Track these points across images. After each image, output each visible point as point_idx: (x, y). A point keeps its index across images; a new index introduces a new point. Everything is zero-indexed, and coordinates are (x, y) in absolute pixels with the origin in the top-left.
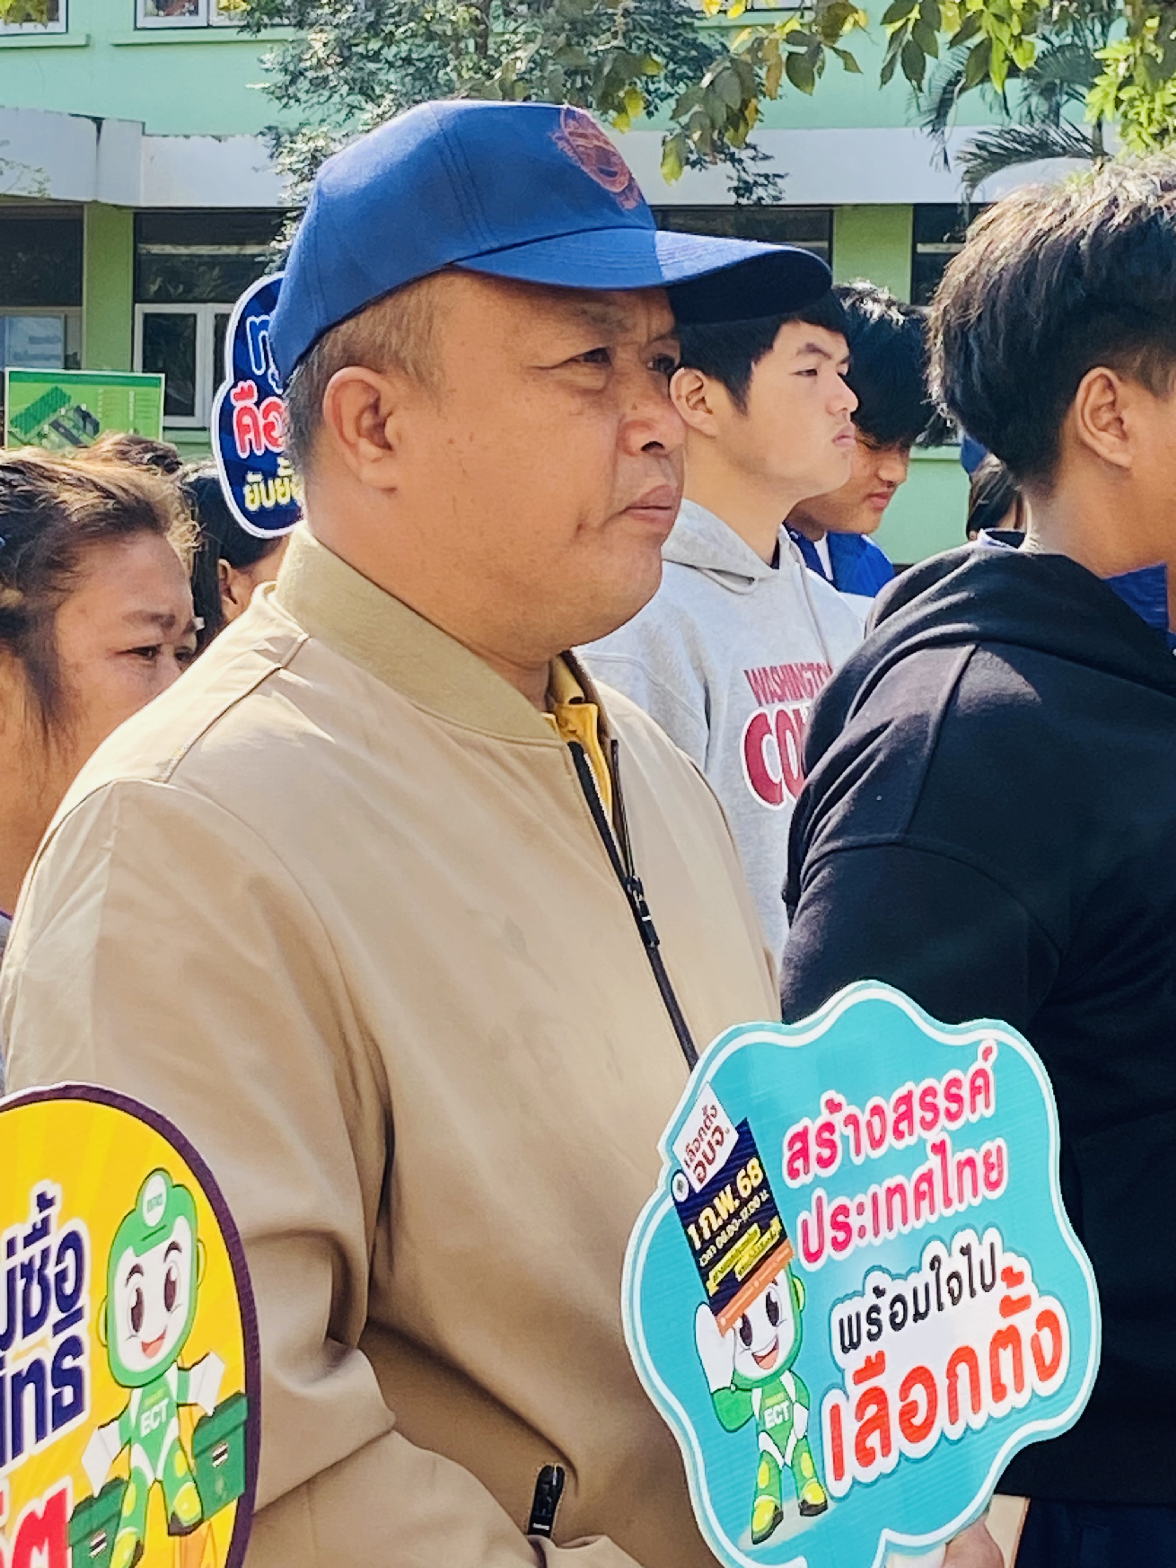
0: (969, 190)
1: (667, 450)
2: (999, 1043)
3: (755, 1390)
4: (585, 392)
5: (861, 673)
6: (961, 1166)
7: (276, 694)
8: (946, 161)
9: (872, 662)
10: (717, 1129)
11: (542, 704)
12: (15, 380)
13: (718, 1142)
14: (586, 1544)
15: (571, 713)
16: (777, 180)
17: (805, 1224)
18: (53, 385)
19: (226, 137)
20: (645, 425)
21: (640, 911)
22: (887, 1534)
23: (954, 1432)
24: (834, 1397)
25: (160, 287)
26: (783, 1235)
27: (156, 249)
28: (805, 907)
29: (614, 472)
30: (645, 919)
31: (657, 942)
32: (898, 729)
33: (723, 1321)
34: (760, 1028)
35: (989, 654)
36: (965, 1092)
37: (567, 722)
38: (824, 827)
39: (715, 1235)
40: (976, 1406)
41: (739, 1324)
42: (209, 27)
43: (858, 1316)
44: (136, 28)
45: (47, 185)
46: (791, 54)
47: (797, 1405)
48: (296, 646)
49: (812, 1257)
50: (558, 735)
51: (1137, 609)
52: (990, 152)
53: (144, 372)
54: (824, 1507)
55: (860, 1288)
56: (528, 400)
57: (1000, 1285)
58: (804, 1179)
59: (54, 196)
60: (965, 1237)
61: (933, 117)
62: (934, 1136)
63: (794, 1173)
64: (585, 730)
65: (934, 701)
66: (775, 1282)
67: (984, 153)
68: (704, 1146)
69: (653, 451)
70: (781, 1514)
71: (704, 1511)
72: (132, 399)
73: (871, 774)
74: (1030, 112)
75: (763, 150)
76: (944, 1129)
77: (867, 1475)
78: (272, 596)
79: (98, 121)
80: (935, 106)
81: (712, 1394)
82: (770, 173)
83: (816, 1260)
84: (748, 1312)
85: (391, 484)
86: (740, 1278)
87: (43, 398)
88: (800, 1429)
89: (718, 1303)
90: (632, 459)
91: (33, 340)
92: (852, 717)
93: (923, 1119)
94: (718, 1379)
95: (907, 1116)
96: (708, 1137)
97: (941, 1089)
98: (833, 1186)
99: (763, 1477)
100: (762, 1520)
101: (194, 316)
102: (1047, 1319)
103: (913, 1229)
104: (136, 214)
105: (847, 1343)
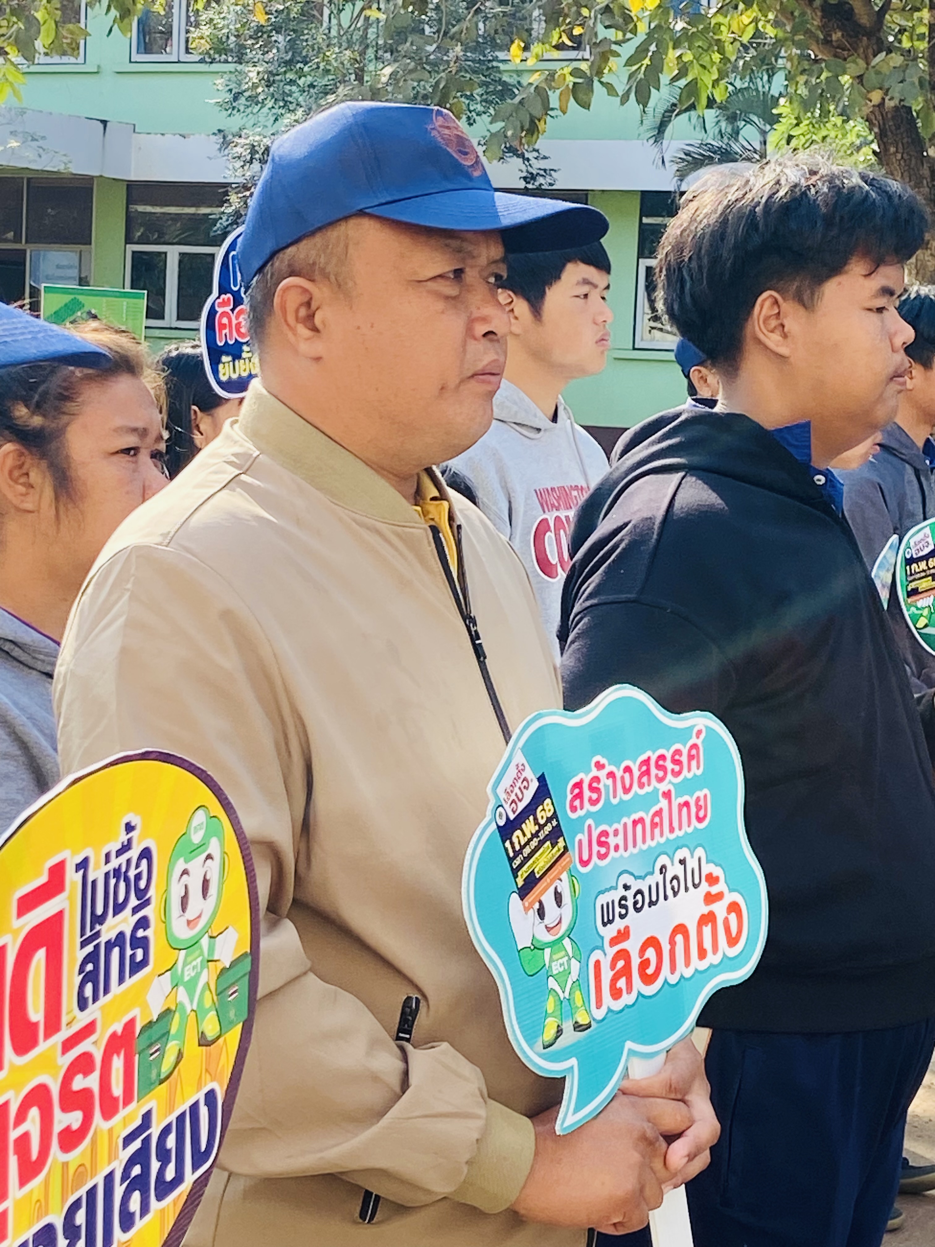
0: (679, 183)
1: (499, 335)
2: (707, 727)
3: (546, 950)
4: (447, 298)
5: (609, 490)
6: (681, 806)
7: (238, 490)
8: (663, 162)
9: (617, 483)
10: (525, 779)
11: (413, 501)
12: (49, 292)
13: (525, 787)
14: (433, 1047)
15: (432, 507)
16: (552, 172)
17: (580, 842)
18: (72, 297)
19: (189, 135)
20: (484, 320)
21: (474, 637)
22: (629, 1045)
23: (673, 979)
24: (597, 955)
25: (142, 234)
26: (566, 849)
27: (141, 208)
28: (573, 642)
29: (464, 351)
30: (477, 642)
31: (485, 658)
32: (635, 527)
33: (527, 904)
34: (554, 714)
35: (694, 479)
36: (684, 759)
37: (428, 512)
38: (585, 590)
39: (522, 847)
40: (687, 963)
41: (537, 906)
42: (179, 62)
43: (613, 902)
44: (130, 62)
45: (69, 165)
46: (575, 83)
47: (573, 960)
48: (252, 460)
49: (584, 863)
50: (423, 521)
51: (792, 451)
52: (693, 157)
53: (132, 288)
54: (589, 1026)
55: (614, 885)
56: (409, 302)
57: (704, 884)
58: (580, 813)
59: (75, 172)
60: (682, 853)
61: (656, 133)
62: (664, 787)
63: (574, 809)
64: (440, 518)
65: (658, 509)
66: (561, 880)
67: (690, 158)
68: (516, 790)
69: (491, 336)
70: (562, 1030)
71: (512, 1026)
72: (125, 307)
73: (616, 556)
74: (720, 131)
75: (543, 153)
76: (670, 782)
77: (617, 1005)
78: (236, 426)
79: (104, 123)
80: (658, 125)
81: (519, 952)
82: (547, 168)
83: (586, 866)
84: (543, 898)
85: (318, 355)
86: (538, 876)
87: (66, 305)
88: (574, 976)
89: (524, 892)
90: (476, 342)
91: (58, 267)
92: (603, 519)
93: (657, 775)
94: (523, 941)
95: (647, 772)
96: (519, 784)
97: (669, 756)
98: (598, 817)
99: (550, 1005)
100: (549, 1034)
101: (166, 253)
102: (734, 907)
103: (650, 847)
104: (128, 185)
105: (606, 920)
